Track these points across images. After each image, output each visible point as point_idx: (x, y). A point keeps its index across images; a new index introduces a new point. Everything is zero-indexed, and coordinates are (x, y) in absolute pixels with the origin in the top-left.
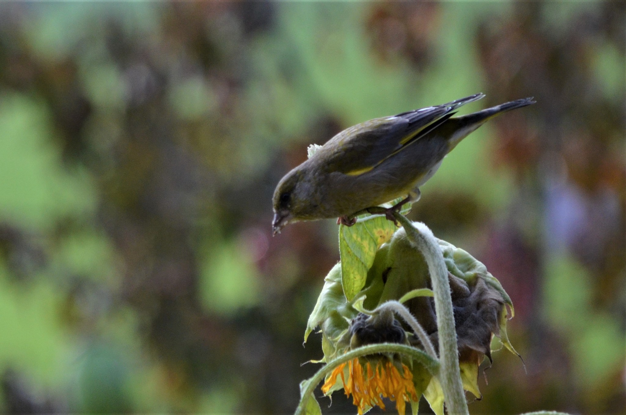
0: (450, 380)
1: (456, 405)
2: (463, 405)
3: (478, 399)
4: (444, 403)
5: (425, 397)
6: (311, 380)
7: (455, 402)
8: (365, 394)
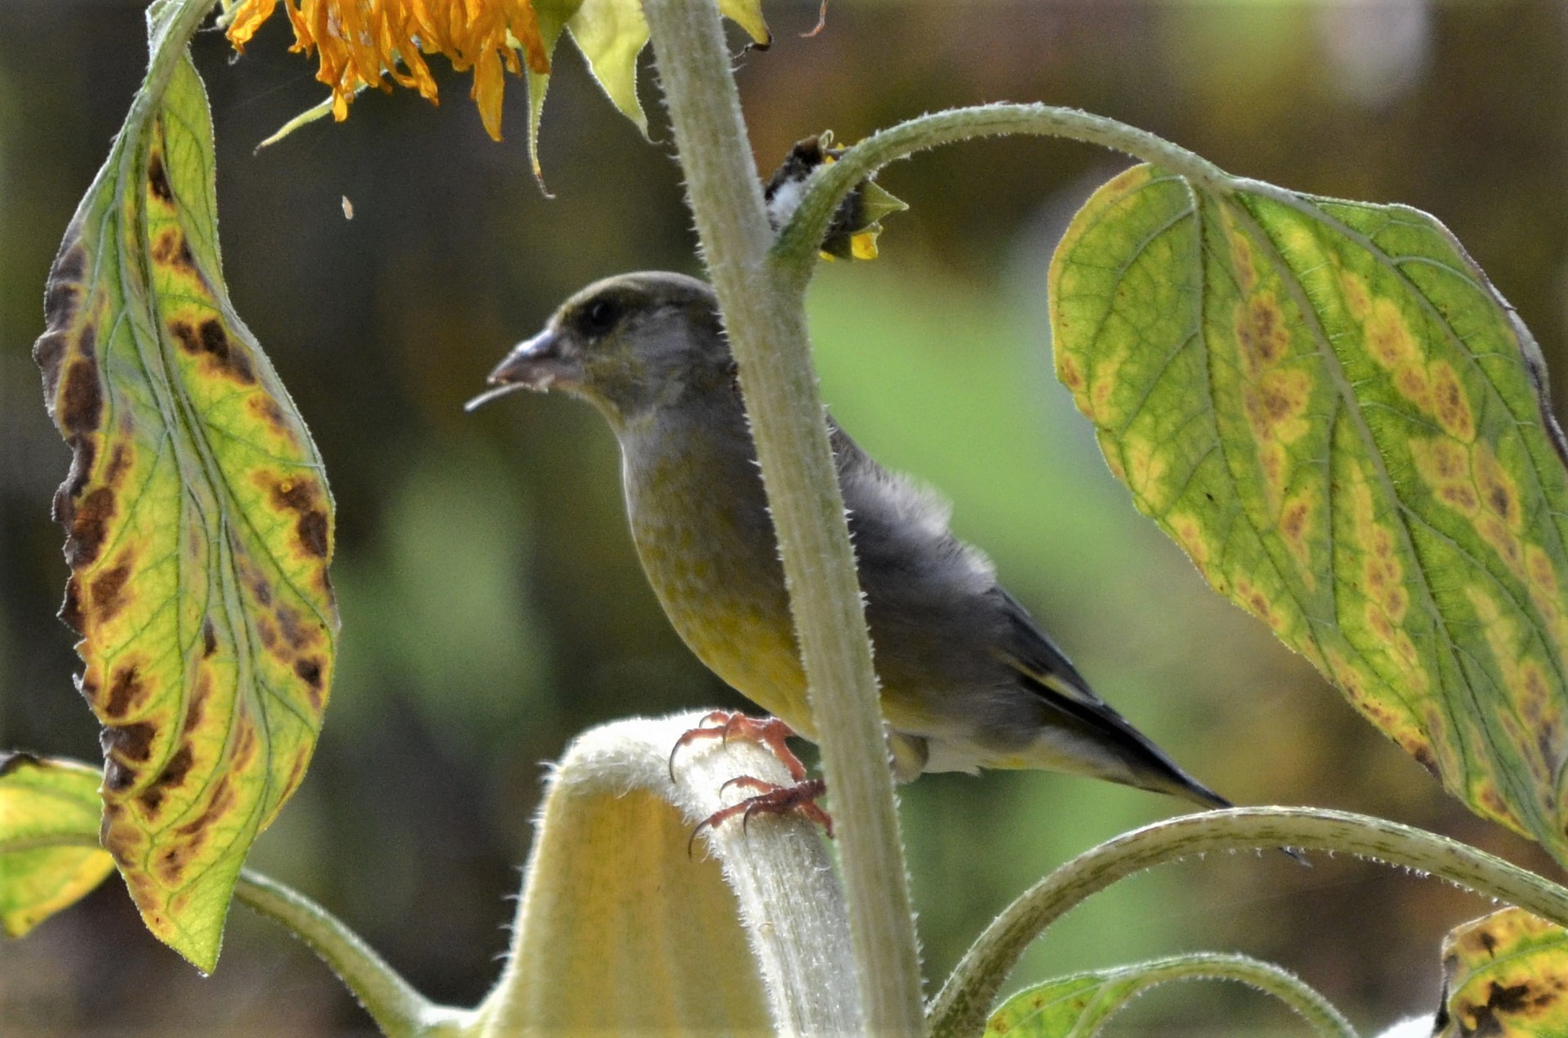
1: (699, 85)
2: (722, 83)
3: (758, 47)
5: (573, 38)
7: (695, 71)
8: (363, 43)
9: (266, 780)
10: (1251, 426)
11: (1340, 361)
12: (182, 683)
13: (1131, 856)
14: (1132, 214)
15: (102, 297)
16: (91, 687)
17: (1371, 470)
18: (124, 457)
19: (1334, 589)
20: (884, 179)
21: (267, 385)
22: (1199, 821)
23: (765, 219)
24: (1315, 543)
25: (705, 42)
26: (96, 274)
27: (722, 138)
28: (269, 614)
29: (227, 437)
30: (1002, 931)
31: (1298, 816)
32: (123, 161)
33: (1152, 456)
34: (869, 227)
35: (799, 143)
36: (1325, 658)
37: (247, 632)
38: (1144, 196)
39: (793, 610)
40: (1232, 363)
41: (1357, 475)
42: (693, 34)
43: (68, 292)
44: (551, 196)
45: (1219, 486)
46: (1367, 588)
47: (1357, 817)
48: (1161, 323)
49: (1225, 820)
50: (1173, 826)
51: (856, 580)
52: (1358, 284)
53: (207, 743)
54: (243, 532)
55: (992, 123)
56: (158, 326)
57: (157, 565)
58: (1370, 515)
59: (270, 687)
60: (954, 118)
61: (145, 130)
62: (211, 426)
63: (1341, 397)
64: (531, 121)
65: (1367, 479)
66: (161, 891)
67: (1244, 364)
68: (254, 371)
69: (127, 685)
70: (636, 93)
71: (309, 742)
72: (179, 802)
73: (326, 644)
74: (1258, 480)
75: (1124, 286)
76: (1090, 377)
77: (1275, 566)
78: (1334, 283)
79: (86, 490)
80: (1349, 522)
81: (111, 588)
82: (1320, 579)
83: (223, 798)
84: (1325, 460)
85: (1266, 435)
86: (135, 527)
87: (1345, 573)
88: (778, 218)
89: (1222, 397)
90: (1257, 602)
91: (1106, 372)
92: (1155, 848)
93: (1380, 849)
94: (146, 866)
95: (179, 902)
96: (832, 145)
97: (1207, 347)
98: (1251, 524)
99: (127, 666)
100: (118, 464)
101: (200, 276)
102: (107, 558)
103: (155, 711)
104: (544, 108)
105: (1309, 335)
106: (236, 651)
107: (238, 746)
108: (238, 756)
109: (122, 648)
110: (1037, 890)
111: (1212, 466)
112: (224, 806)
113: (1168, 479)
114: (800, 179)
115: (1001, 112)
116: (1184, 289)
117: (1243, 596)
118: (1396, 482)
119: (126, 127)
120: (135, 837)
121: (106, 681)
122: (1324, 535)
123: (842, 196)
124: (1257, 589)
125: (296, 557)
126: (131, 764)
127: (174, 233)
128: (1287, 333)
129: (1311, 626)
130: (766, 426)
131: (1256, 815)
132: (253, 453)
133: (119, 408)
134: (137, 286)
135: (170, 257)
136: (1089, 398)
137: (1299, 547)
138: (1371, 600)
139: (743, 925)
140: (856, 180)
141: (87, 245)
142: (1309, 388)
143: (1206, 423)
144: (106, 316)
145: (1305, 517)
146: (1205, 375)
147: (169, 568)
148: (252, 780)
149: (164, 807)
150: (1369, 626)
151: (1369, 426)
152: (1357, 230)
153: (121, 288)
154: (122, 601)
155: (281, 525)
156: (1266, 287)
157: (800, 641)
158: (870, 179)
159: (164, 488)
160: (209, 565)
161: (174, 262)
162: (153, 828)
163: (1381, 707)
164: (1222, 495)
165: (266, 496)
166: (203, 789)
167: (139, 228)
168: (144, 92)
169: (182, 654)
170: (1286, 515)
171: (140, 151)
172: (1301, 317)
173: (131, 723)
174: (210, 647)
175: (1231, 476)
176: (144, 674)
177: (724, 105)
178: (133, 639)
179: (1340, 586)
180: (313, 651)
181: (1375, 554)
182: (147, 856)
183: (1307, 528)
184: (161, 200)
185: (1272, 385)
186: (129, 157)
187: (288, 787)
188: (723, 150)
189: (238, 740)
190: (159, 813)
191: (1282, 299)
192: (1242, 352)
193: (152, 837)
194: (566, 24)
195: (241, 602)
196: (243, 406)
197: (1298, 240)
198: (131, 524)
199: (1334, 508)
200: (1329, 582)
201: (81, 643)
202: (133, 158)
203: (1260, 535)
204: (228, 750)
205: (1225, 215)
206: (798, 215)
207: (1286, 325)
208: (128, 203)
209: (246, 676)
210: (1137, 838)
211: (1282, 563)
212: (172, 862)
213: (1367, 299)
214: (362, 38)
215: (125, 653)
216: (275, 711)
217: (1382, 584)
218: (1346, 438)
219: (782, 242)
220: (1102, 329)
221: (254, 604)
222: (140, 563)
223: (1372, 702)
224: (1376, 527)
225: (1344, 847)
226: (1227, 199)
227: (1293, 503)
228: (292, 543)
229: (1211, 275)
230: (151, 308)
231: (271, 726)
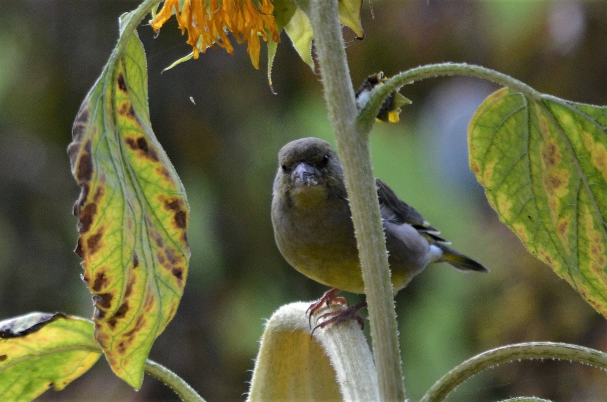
0: (323, 17)
1: (331, 53)
2: (340, 52)
3: (359, 38)
4: (313, 41)
5: (287, 33)
6: (134, 12)
7: (330, 47)
8: (206, 31)
9: (159, 316)
10: (546, 190)
11: (582, 166)
12: (123, 278)
13: (492, 360)
14: (501, 107)
15: (95, 129)
16: (86, 279)
17: (593, 209)
18: (101, 191)
19: (578, 255)
20: (402, 91)
21: (164, 162)
22: (518, 347)
23: (355, 106)
24: (571, 237)
25: (334, 36)
26: (93, 120)
27: (339, 73)
28: (162, 251)
29: (147, 182)
30: (439, 387)
31: (558, 346)
32: (107, 77)
33: (507, 201)
34: (396, 110)
35: (370, 76)
36: (574, 281)
37: (153, 258)
38: (506, 100)
39: (360, 257)
40: (539, 166)
41: (587, 211)
42: (330, 33)
43: (81, 127)
44: (276, 94)
45: (533, 213)
46: (590, 255)
47: (582, 347)
48: (512, 149)
49: (529, 347)
50: (509, 349)
51: (385, 246)
52: (589, 137)
53: (134, 301)
54: (152, 219)
55: (446, 71)
56: (119, 140)
57: (113, 233)
58: (592, 226)
59: (162, 279)
60: (431, 68)
61: (116, 64)
62: (141, 178)
63: (582, 180)
64: (269, 64)
65: (591, 213)
66: (118, 358)
67: (544, 166)
68: (159, 157)
69: (101, 279)
70: (311, 55)
71: (177, 301)
72: (123, 324)
73: (184, 263)
74: (548, 212)
75: (498, 135)
76: (483, 169)
77: (555, 245)
78: (580, 136)
79: (86, 204)
80: (584, 229)
81: (94, 242)
82: (572, 251)
83: (141, 322)
84: (575, 205)
85: (552, 194)
86: (105, 218)
87: (582, 249)
88: (360, 105)
89: (535, 179)
90: (547, 258)
91: (490, 167)
92: (501, 357)
93: (591, 361)
94: (111, 349)
95: (126, 362)
96: (383, 77)
97: (529, 159)
98: (545, 228)
99: (101, 271)
100: (98, 194)
101: (138, 120)
102: (93, 230)
103: (112, 289)
104: (274, 59)
105: (570, 156)
106: (146, 266)
107: (148, 302)
108: (148, 306)
109: (99, 264)
110: (454, 371)
111: (531, 205)
112: (142, 325)
113: (513, 210)
114: (370, 90)
115: (450, 66)
116: (520, 136)
117: (542, 256)
118: (603, 214)
119: (109, 63)
120: (107, 337)
121: (93, 277)
122: (574, 233)
123: (386, 97)
124: (548, 253)
125: (174, 228)
126: (104, 309)
127: (128, 104)
128: (561, 155)
129: (569, 269)
130: (352, 185)
131: (541, 345)
132: (157, 188)
133: (100, 172)
134: (111, 125)
135: (126, 113)
136: (483, 178)
137: (564, 238)
138: (592, 259)
139: (337, 382)
140: (391, 91)
141: (90, 109)
142: (569, 177)
143: (528, 189)
144: (97, 137)
145: (567, 226)
146: (528, 170)
147: (118, 234)
148: (153, 316)
149: (117, 325)
150: (591, 270)
151: (592, 192)
152: (590, 116)
153: (104, 126)
154: (99, 247)
155: (168, 216)
156: (553, 137)
157: (362, 269)
158: (397, 91)
159: (117, 203)
160: (136, 232)
161: (128, 115)
162: (113, 333)
163: (596, 301)
164: (534, 218)
165: (162, 205)
166: (133, 319)
167: (113, 102)
168: (116, 50)
169: (124, 268)
170: (559, 225)
171: (114, 72)
172: (567, 149)
173: (103, 293)
174: (136, 264)
175: (538, 209)
176: (108, 275)
177: (341, 61)
178: (103, 262)
179: (580, 254)
180: (179, 265)
181: (594, 242)
182: (112, 344)
183: (567, 230)
184: (122, 91)
185: (555, 175)
186: (109, 74)
187: (169, 318)
188: (339, 78)
189: (147, 300)
190: (115, 328)
191: (559, 141)
192: (543, 162)
193: (113, 337)
194: (284, 27)
195: (150, 246)
196: (154, 170)
197: (566, 119)
198: (103, 218)
199: (578, 223)
200: (576, 252)
201: (83, 262)
202: (111, 75)
203: (549, 233)
204: (143, 304)
205: (538, 108)
206: (368, 104)
207: (561, 152)
208: (108, 93)
209: (151, 275)
210: (494, 353)
211: (558, 244)
212: (122, 347)
213: (593, 142)
214: (205, 29)
215: (100, 266)
216: (163, 289)
217: (597, 254)
218: (583, 196)
219: (361, 114)
220: (488, 151)
221: (156, 247)
222: (107, 232)
223: (592, 299)
224: (594, 231)
225: (576, 359)
226: (538, 102)
227: (562, 221)
228: (172, 223)
229: (532, 131)
230: (117, 133)
231: (161, 295)
